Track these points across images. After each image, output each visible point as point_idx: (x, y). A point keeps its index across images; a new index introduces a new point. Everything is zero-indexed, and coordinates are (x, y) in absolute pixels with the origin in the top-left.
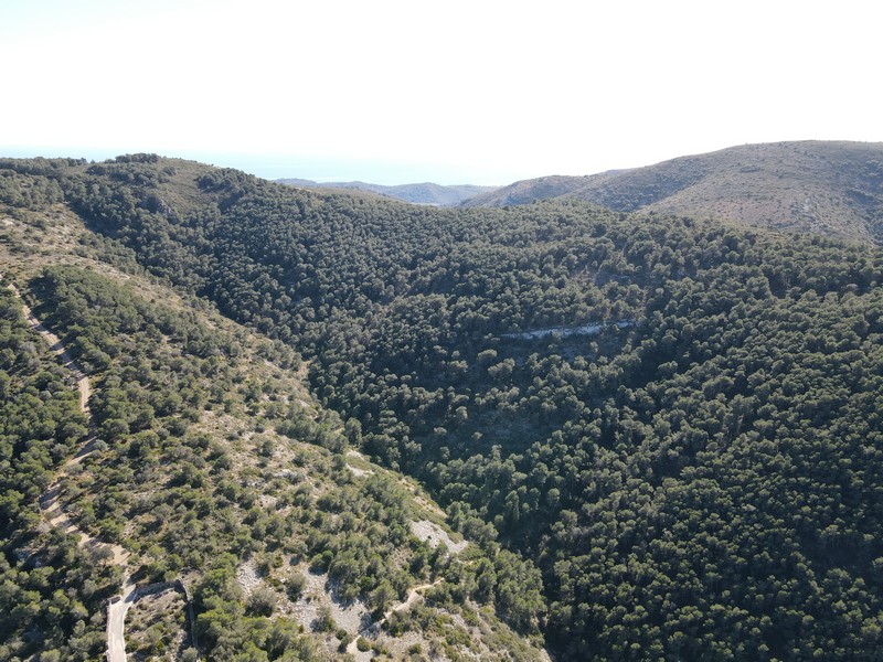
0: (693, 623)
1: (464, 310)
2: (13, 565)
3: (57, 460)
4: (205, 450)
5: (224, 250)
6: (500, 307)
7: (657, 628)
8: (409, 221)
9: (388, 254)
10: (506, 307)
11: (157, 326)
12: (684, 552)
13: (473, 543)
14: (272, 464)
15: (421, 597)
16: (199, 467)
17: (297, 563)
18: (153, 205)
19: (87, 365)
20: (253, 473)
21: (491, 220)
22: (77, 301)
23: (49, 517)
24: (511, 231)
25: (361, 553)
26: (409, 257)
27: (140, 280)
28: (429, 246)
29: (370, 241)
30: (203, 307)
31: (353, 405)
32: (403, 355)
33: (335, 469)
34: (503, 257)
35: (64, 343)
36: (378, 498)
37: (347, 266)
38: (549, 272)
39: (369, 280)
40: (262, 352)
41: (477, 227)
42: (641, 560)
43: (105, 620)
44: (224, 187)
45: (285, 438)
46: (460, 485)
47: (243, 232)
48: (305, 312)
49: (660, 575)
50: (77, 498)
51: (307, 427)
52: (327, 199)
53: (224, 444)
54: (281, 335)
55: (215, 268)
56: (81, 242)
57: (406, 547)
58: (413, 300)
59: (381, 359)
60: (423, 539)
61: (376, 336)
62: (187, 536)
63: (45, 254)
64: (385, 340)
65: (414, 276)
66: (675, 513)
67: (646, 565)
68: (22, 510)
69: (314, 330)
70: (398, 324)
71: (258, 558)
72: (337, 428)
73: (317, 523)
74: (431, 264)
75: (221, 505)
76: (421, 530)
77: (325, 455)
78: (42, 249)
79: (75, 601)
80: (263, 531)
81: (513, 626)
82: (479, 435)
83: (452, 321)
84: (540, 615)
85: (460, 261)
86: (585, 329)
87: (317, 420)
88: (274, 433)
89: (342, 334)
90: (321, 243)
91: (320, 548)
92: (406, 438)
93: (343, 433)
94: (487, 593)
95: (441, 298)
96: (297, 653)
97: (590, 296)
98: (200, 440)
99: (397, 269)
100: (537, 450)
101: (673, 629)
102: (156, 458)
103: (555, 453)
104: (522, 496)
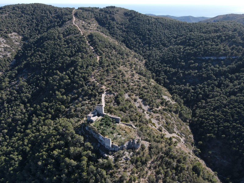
0: (227, 126)
1: (187, 50)
2: (86, 86)
3: (93, 70)
4: (121, 72)
5: (128, 31)
6: (197, 50)
7: (217, 126)
8: (178, 26)
9: (170, 35)
10: (199, 50)
11: (113, 47)
12: (230, 112)
13: (177, 103)
14: (134, 78)
16: (119, 75)
17: (136, 96)
18: (113, 19)
19: (98, 53)
20: (130, 78)
21: (202, 26)
22: (97, 40)
23: (92, 79)
24: (206, 29)
25: (150, 97)
26: (175, 36)
27: (109, 37)
28: (182, 33)
29: (166, 31)
30: (122, 45)
31: (154, 70)
32: (169, 60)
34: (202, 37)
35: (94, 49)
37: (159, 37)
38: (214, 42)
39: (164, 41)
40: (135, 56)
41: (197, 28)
42: (218, 112)
43: (101, 96)
44: (131, 15)
45: (137, 74)
46: (177, 91)
47: (134, 27)
48: (146, 48)
49: (222, 116)
50: (97, 77)
51: (143, 73)
52: (156, 19)
53: (124, 72)
54: (140, 53)
55: (126, 36)
56: (98, 28)
57: (160, 99)
58: (174, 47)
59: (163, 61)
61: (163, 55)
62: (116, 86)
63: (91, 30)
64: (165, 56)
65: (176, 41)
66: (231, 103)
67: (219, 113)
68: (88, 77)
69: (148, 53)
70: (169, 52)
71: (129, 93)
73: (142, 90)
74: (181, 38)
75: (123, 83)
76: (164, 97)
77: (146, 79)
78: (90, 29)
79: (96, 92)
80: (130, 89)
81: (182, 120)
82: (184, 80)
83: (183, 53)
85: (189, 37)
86: (221, 57)
87: (145, 72)
88: (135, 73)
89: (154, 54)
90: (153, 31)
91: (142, 94)
92: (166, 79)
94: (178, 112)
95: (182, 47)
97: (225, 48)
98: (120, 70)
99: (172, 39)
100: (199, 86)
101: (222, 126)
102: (111, 72)
103: (203, 87)
104: (192, 96)
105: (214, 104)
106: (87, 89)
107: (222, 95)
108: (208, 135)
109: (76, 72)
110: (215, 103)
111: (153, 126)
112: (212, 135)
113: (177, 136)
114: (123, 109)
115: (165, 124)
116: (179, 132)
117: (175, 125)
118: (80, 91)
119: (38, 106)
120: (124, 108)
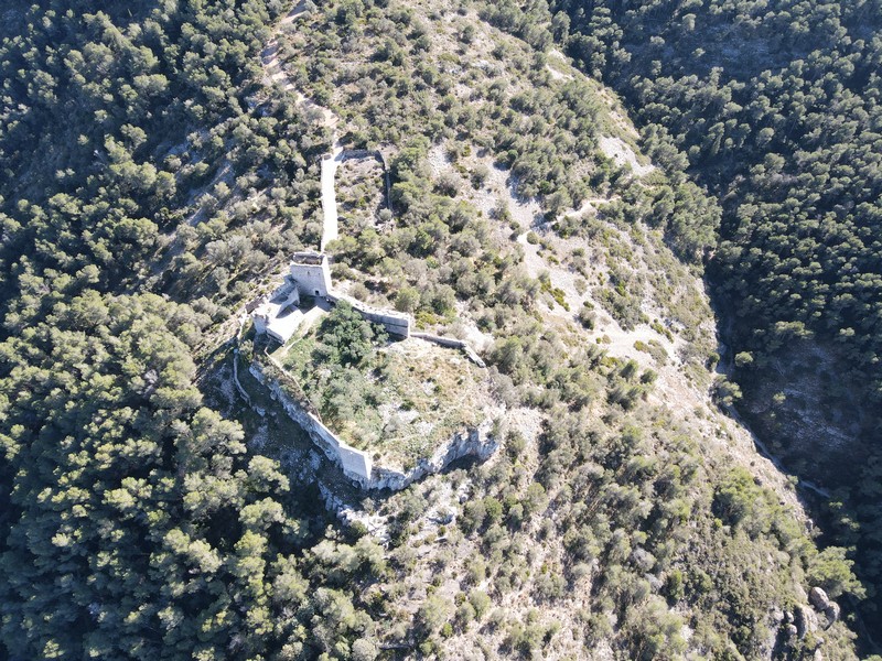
0: (867, 289)
2: (245, 111)
3: (273, 16)
4: (407, 26)
7: (826, 286)
13: (659, 170)
14: (470, 53)
15: (595, 210)
16: (401, 45)
17: (483, 156)
20: (451, 59)
23: (270, 73)
25: (545, 157)
33: (534, 67)
36: (572, 106)
42: (839, 220)
43: (320, 172)
45: (486, 25)
46: (663, 106)
49: (854, 238)
50: (292, 58)
51: (512, 16)
53: (426, 23)
57: (590, 160)
60: (609, 156)
62: (386, 111)
67: (842, 226)
68: (248, 62)
71: (449, 144)
72: (544, 21)
73: (507, 122)
75: (419, 87)
76: (609, 147)
77: (526, 50)
79: (295, 151)
80: (456, 120)
81: (677, 253)
82: (701, 52)
84: (708, 249)
87: (524, 9)
88: (477, 18)
91: (507, 146)
92: (617, 44)
93: (549, 28)
94: (661, 219)
96: (474, 233)
98: (403, 14)
100: (764, 81)
101: (844, 290)
102: (361, 28)
103: (785, 87)
104: (729, 132)
105: (826, 176)
106: (249, 131)
107: (866, 134)
108: (782, 326)
109: (187, 28)
110: (833, 174)
111: (556, 305)
112: (796, 329)
113: (654, 336)
114: (423, 241)
115: (605, 286)
116: (662, 316)
117: (647, 283)
118: (219, 142)
119: (38, 210)
120: (428, 237)
